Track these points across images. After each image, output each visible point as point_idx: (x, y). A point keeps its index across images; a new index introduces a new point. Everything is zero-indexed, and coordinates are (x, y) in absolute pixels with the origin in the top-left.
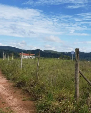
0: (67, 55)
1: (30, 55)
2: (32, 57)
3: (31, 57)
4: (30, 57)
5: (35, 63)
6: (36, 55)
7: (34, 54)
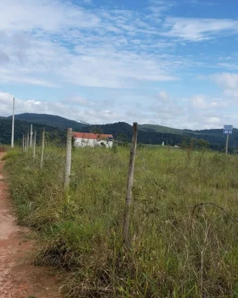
0: (199, 137)
1: (99, 138)
2: (105, 143)
3: (102, 144)
4: (99, 142)
5: (113, 163)
6: (115, 138)
7: (111, 136)
